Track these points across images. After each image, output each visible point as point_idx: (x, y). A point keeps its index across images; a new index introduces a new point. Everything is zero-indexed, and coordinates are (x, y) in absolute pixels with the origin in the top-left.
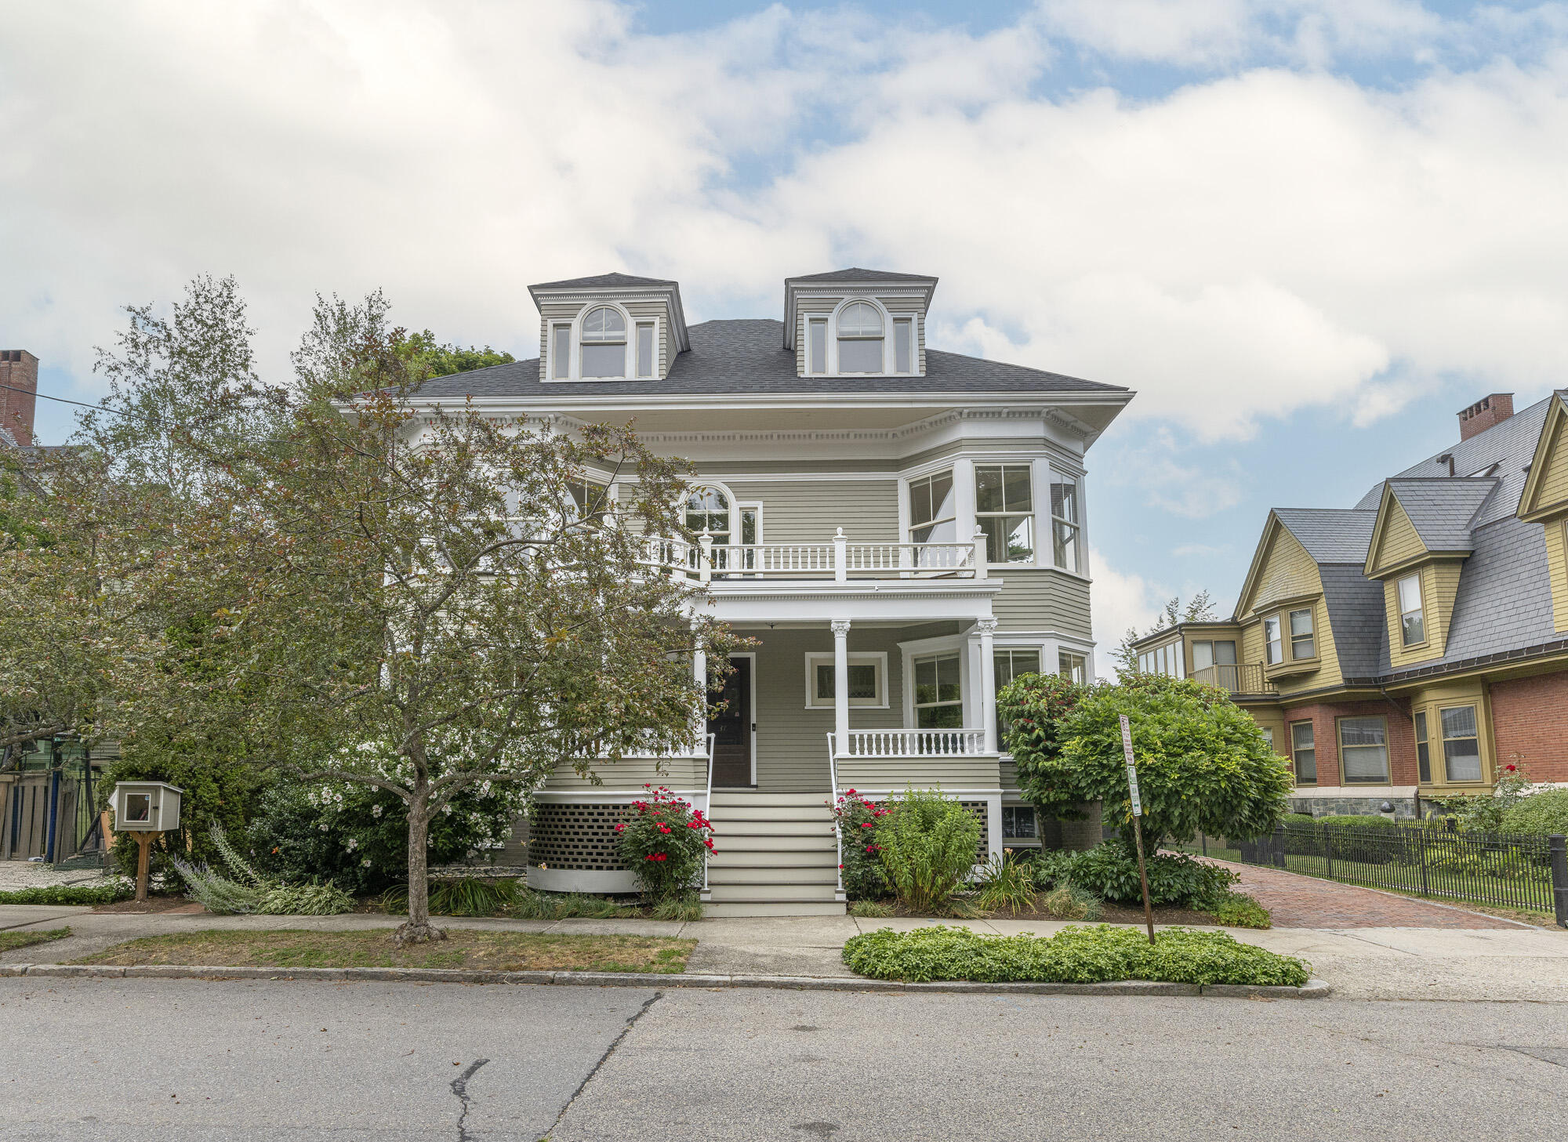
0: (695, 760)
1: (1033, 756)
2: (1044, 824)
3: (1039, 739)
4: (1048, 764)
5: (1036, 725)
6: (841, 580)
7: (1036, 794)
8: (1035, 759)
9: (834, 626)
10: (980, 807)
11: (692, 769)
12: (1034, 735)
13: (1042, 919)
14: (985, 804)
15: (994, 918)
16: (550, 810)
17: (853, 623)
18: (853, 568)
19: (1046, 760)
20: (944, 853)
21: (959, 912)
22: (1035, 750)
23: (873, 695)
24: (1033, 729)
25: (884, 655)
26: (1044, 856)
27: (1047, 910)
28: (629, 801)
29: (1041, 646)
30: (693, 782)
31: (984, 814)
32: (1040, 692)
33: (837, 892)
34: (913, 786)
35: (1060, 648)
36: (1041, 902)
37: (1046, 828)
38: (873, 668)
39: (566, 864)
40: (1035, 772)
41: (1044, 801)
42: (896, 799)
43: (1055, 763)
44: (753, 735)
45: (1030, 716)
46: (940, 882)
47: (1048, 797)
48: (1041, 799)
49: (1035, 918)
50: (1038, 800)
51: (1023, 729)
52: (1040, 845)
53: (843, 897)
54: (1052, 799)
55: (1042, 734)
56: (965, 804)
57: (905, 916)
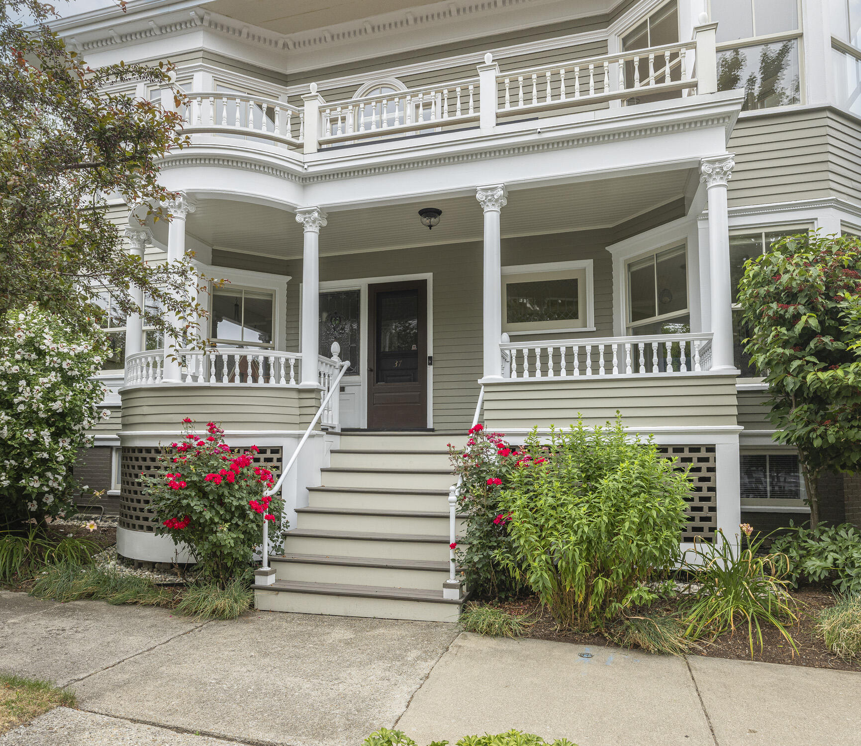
0: (300, 391)
1: (796, 364)
2: (816, 481)
3: (808, 334)
4: (823, 376)
5: (801, 309)
6: (488, 125)
7: (801, 431)
8: (800, 369)
9: (480, 196)
10: (703, 454)
11: (296, 403)
12: (799, 327)
13: (810, 664)
14: (711, 449)
15: (713, 654)
16: (137, 454)
17: (505, 187)
18: (508, 108)
19: (824, 370)
20: (611, 534)
21: (642, 638)
22: (799, 354)
23: (575, 316)
24: (797, 317)
25: (588, 265)
26: (817, 533)
27: (821, 644)
28: (167, 444)
29: (811, 221)
30: (297, 419)
31: (709, 465)
32: (811, 256)
33: (446, 586)
34: (584, 422)
35: (843, 223)
36: (808, 623)
37: (817, 485)
38: (575, 281)
39: (145, 524)
40: (799, 392)
41: (817, 443)
42: (543, 441)
43: (840, 373)
44: (430, 369)
45: (792, 296)
46: (601, 586)
47: (823, 436)
48: (810, 441)
49: (797, 662)
50: (805, 443)
51: (779, 320)
52: (807, 509)
53: (453, 594)
54: (831, 439)
55: (814, 323)
56: (663, 449)
57: (548, 637)
